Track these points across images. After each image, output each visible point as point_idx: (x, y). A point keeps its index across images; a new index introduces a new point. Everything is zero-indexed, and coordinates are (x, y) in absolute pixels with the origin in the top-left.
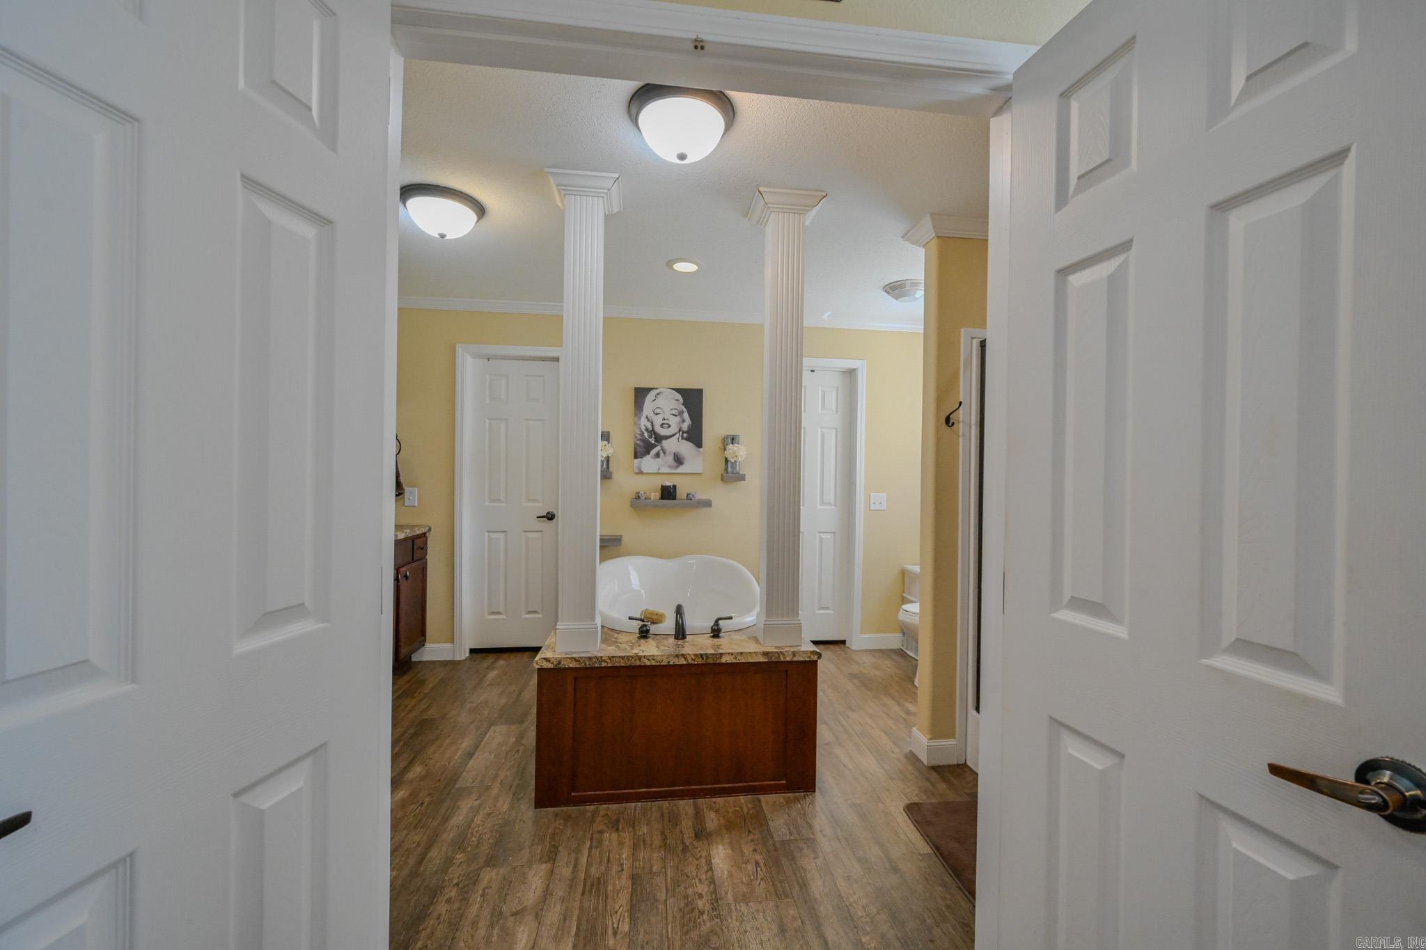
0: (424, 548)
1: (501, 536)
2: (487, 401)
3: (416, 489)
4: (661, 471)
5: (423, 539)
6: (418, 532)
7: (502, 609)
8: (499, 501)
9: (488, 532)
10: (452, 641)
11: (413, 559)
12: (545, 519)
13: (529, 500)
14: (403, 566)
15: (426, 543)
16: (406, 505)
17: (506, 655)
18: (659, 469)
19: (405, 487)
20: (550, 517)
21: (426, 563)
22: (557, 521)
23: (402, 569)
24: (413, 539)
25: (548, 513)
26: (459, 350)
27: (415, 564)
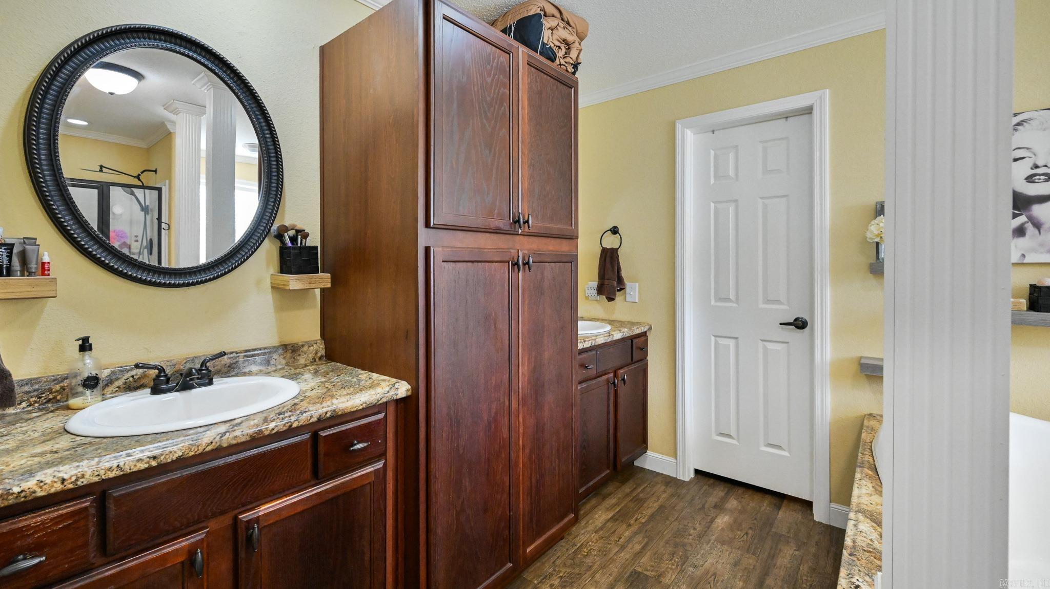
0: (644, 349)
1: (732, 343)
2: (712, 181)
3: (637, 284)
4: (1026, 261)
5: (643, 338)
6: (637, 331)
7: (733, 434)
8: (728, 300)
9: (715, 336)
10: (675, 456)
11: (632, 361)
12: (793, 327)
13: (768, 301)
14: (621, 368)
15: (646, 341)
16: (627, 300)
17: (740, 491)
18: (1024, 256)
19: (626, 281)
20: (800, 324)
21: (647, 364)
22: (812, 330)
23: (622, 371)
24: (632, 338)
25: (796, 320)
26: (679, 127)
27: (633, 367)
